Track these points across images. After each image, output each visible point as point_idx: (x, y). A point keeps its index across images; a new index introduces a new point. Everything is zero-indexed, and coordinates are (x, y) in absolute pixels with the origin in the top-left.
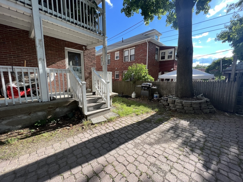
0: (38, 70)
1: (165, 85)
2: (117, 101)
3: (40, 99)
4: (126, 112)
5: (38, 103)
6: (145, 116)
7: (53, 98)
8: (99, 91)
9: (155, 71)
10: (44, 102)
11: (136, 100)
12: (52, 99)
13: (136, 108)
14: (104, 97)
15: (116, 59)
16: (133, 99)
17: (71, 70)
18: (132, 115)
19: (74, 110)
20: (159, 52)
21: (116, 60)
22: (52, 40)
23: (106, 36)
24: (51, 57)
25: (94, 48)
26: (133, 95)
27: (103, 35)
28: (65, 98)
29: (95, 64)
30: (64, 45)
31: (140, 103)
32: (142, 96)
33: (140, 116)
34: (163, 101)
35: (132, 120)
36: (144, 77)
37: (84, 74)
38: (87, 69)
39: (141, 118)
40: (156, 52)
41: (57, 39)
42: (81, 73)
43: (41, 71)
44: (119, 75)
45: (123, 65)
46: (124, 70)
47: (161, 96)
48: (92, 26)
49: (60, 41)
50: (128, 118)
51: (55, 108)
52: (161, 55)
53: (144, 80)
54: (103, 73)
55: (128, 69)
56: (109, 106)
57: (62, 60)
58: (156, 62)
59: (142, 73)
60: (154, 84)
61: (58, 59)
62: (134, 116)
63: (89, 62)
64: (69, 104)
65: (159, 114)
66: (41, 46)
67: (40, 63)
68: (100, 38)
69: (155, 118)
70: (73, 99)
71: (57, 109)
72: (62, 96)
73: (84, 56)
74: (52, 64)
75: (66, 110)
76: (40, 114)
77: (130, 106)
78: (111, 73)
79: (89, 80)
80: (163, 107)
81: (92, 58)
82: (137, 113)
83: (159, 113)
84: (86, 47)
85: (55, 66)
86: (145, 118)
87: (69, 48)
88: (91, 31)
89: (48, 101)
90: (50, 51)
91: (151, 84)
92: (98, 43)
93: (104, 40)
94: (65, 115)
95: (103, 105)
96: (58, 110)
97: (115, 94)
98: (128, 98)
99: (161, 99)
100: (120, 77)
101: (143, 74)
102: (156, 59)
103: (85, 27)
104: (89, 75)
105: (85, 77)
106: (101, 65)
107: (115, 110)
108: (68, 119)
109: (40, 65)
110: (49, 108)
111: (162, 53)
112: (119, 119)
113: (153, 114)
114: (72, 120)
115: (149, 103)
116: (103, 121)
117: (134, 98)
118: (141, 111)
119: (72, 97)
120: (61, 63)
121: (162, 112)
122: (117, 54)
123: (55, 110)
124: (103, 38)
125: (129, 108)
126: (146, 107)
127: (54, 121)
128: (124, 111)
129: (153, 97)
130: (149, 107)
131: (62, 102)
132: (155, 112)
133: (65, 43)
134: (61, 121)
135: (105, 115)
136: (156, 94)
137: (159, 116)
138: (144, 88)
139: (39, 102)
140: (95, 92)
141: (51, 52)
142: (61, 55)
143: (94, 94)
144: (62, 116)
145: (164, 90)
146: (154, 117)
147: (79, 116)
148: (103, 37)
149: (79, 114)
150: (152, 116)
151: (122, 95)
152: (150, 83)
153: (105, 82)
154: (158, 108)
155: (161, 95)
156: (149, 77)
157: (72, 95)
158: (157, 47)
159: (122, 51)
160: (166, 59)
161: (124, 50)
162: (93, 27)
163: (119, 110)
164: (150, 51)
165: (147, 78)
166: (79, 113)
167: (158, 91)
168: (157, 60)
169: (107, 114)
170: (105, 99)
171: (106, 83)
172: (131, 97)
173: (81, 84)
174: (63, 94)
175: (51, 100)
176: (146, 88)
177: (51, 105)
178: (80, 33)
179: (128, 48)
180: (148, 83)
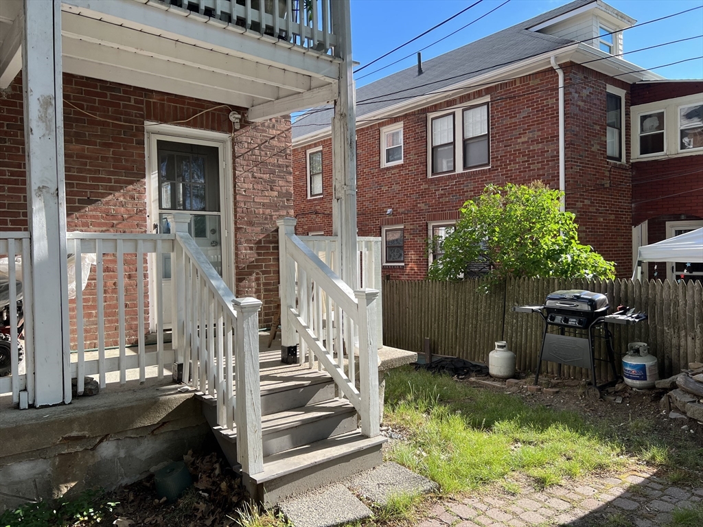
0: (26, 243)
1: (689, 302)
2: (410, 397)
3: (25, 390)
4: (473, 466)
5: (14, 415)
6: (588, 491)
7: (88, 382)
8: (318, 340)
9: (613, 217)
10: (42, 407)
11: (514, 389)
12: (81, 388)
13: (523, 436)
14: (345, 377)
15: (384, 164)
16: (497, 384)
17: (182, 237)
18: (509, 483)
19: (190, 452)
20: (628, 114)
21: (388, 169)
22: (88, 93)
23: (353, 57)
24: (80, 171)
25: (287, 117)
26: (498, 360)
27: (337, 55)
28: (142, 384)
29: (288, 195)
30: (141, 109)
31: (544, 409)
32: (551, 366)
33: (561, 492)
34: (688, 398)
35: (514, 513)
36: (554, 255)
37: (233, 248)
38: (251, 224)
39: (566, 506)
40: (611, 118)
41: (111, 83)
42: (217, 243)
43: (41, 247)
44: (401, 247)
45: (423, 194)
46: (434, 219)
47: (666, 368)
48: (282, 16)
49: (125, 92)
50: (488, 500)
51: (96, 437)
52: (642, 130)
53: (555, 273)
54: (337, 244)
55: (458, 215)
56: (374, 429)
57: (131, 183)
58: (615, 166)
59: (543, 236)
60: (619, 301)
61: (109, 181)
62: (524, 491)
63: (260, 187)
64: (163, 415)
65: (675, 483)
66: (48, 128)
67: (40, 210)
68: (322, 71)
69: (656, 505)
70: (187, 391)
71: (104, 444)
72: (132, 375)
73: (234, 157)
74: (84, 208)
75: (146, 449)
76: (23, 470)
77: (488, 427)
78: (376, 242)
79: (257, 279)
80: (693, 438)
81: (273, 165)
82: (537, 472)
83: (673, 475)
84: (243, 116)
85: (94, 213)
86: (594, 505)
87: (165, 122)
88: (280, 37)
89: (63, 403)
90: (78, 142)
91: (601, 297)
92: (307, 95)
93: (341, 76)
94: (144, 476)
95: (345, 422)
96: (108, 449)
97: (399, 359)
98: (468, 374)
99: (674, 386)
100: (412, 255)
101: (547, 243)
102: (609, 152)
103: (249, 22)
104: (259, 254)
105: (237, 267)
106: (309, 198)
107: (403, 448)
108: (160, 505)
109: (39, 221)
110: (66, 439)
111: (644, 118)
112: (438, 510)
113: (640, 480)
114: (181, 510)
115: (595, 411)
116: (351, 517)
117: (503, 379)
118: (561, 462)
119: (179, 380)
120: (121, 199)
121: (693, 468)
122: (393, 137)
123: (94, 449)
124: (334, 69)
125: (484, 436)
126: (584, 435)
127: (89, 516)
128: (461, 455)
129: (618, 373)
130: (606, 436)
131: (132, 407)
132: (645, 468)
133: (148, 103)
134: (122, 515)
135: (357, 481)
136: (637, 352)
137: (675, 491)
138: (559, 319)
139: (22, 406)
140: (295, 348)
141: (79, 147)
142: (126, 161)
143: (290, 356)
144: (126, 487)
145: (683, 333)
146: (648, 499)
147: (219, 485)
148: (337, 61)
149: (217, 472)
150: (634, 492)
151: (431, 357)
152: (594, 287)
153: (352, 296)
154: (661, 444)
155: (666, 362)
156: (584, 255)
157: (180, 367)
158: (611, 89)
159: (417, 122)
160: (672, 148)
161: (431, 115)
162: (287, 21)
163: (429, 452)
164: (577, 111)
165: (569, 260)
166: (217, 466)
167: (647, 335)
168: (617, 156)
169: (364, 475)
170: (352, 385)
171: (356, 301)
172: (483, 371)
173: (235, 313)
174: (137, 363)
175: (75, 395)
176: (573, 321)
177: (75, 425)
178: (226, 51)
179: (450, 103)
180: (586, 294)
